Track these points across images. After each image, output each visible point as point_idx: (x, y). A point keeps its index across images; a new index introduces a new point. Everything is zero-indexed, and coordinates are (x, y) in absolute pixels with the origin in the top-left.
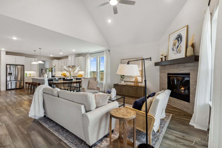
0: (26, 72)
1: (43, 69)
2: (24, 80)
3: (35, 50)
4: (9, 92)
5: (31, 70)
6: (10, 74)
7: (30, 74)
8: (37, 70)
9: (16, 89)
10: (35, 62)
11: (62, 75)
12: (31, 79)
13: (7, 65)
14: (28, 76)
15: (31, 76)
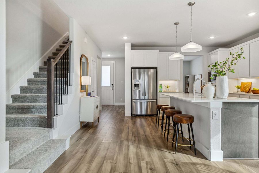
0: (160, 82)
1: (188, 77)
2: (157, 99)
3: (177, 22)
4: (138, 120)
5: (169, 79)
6: (137, 86)
7: (167, 86)
8: (179, 78)
9: (146, 116)
10: (177, 54)
11: (238, 88)
12: (169, 97)
13: (132, 68)
14: (164, 90)
15: (169, 91)
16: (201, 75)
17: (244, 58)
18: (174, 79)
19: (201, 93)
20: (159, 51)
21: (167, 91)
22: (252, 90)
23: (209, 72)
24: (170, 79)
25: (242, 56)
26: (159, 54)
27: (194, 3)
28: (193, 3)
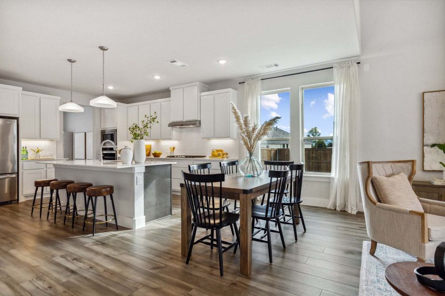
2: (18, 173)
7: (36, 149)
10: (72, 104)
14: (31, 156)
15: (41, 158)
16: (85, 133)
17: (157, 122)
18: (49, 139)
19: (86, 158)
20: (23, 90)
21: (38, 158)
22: (153, 154)
23: (102, 131)
24: (43, 139)
25: (156, 120)
26: (22, 94)
27: (108, 49)
28: (106, 48)
